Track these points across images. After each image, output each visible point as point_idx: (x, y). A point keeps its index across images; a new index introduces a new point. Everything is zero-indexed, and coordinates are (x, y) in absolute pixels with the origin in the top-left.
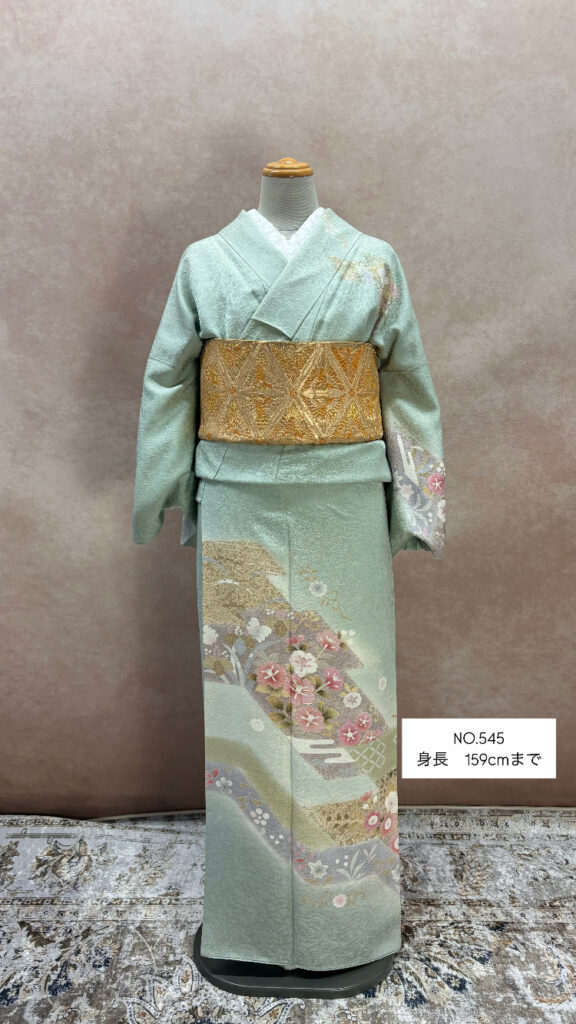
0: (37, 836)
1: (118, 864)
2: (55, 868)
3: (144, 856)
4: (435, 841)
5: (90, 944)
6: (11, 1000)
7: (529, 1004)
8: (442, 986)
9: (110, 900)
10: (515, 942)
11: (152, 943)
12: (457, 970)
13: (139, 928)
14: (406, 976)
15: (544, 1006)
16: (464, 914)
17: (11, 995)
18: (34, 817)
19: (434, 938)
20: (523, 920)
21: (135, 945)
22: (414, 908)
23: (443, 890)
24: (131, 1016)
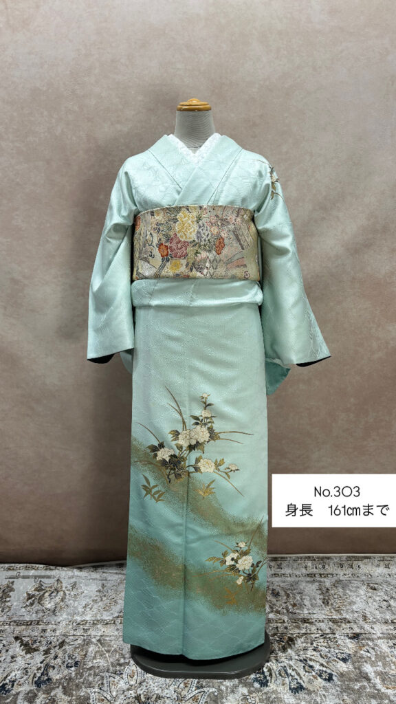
0: (28, 577)
1: (84, 597)
2: (41, 599)
3: (102, 591)
4: (308, 579)
5: (65, 652)
6: (9, 691)
7: (378, 690)
8: (316, 678)
9: (78, 621)
10: (367, 647)
11: (108, 651)
12: (326, 667)
13: (99, 641)
14: (290, 671)
15: (390, 692)
16: (330, 629)
17: (8, 687)
18: (25, 565)
19: (309, 645)
20: (372, 631)
21: (96, 652)
22: (294, 624)
23: (315, 612)
24: (93, 701)
